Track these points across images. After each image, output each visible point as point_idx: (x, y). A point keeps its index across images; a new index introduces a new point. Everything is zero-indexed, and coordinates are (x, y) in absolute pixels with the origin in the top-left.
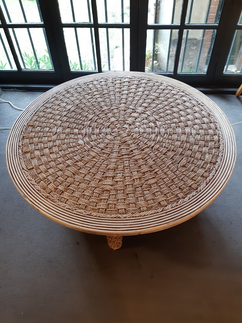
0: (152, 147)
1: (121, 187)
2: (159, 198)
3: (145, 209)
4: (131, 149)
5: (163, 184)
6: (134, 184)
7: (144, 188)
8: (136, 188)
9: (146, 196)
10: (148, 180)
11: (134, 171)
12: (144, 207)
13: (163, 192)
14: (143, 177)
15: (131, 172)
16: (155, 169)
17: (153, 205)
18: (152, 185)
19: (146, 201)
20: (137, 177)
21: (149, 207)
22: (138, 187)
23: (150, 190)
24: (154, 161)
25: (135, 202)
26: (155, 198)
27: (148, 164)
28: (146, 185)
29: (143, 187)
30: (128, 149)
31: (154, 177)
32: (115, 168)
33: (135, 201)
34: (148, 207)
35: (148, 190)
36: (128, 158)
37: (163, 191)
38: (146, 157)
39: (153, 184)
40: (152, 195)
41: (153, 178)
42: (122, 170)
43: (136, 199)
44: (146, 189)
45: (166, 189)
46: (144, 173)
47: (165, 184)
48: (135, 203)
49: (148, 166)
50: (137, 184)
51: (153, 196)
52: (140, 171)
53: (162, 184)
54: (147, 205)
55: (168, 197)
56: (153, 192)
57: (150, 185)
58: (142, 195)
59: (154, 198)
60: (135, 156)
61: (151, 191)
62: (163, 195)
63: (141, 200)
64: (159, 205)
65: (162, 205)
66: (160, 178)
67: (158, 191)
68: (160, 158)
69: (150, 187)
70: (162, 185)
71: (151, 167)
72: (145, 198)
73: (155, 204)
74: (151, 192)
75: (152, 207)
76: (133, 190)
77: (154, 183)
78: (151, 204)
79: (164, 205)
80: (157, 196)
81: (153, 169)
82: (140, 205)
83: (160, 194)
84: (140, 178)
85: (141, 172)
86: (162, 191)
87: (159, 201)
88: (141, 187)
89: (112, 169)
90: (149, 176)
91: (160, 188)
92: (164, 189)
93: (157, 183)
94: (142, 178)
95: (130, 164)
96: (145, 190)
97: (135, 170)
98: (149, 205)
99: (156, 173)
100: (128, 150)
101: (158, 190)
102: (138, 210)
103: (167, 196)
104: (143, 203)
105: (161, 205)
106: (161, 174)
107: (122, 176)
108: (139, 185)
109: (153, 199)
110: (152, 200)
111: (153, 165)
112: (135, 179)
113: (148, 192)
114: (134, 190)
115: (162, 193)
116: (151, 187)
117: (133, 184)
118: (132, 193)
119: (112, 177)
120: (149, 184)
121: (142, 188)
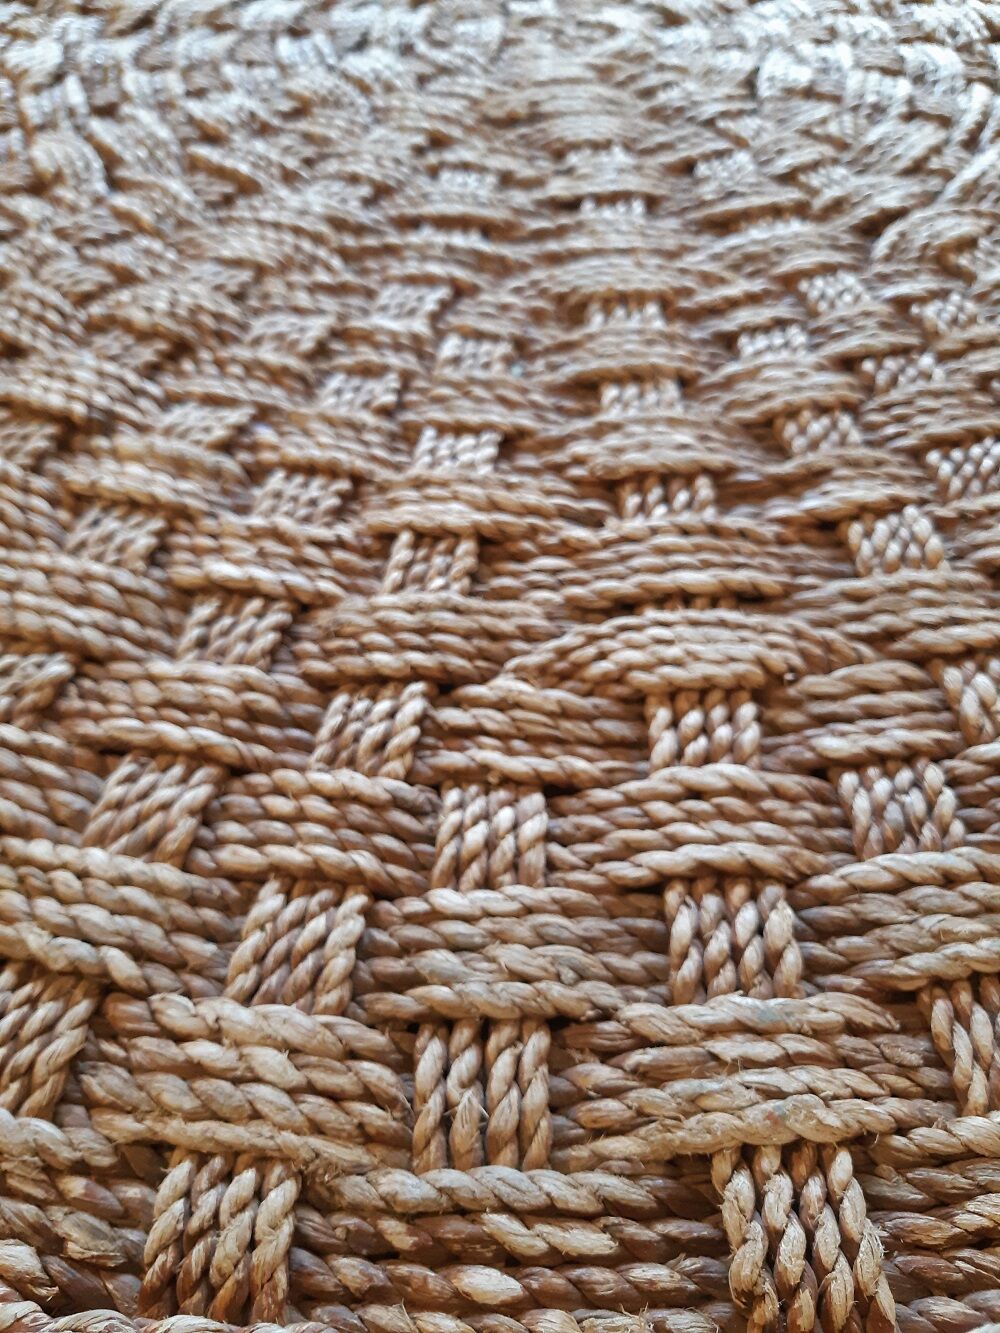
0: (872, 228)
1: (83, 601)
2: (728, 1048)
4: (558, 188)
5: (909, 756)
6: (350, 610)
7: (493, 719)
8: (325, 687)
9: (445, 898)
11: (459, 429)
12: (262, 1160)
13: (865, 926)
14: (567, 549)
15: (408, 436)
16: (815, 477)
17: (501, 1176)
18: (663, 715)
19: (375, 1023)
20: (456, 515)
21: (389, 1207)
22: (375, 683)
23: (601, 795)
24: (847, 363)
25: (122, 966)
27: (728, 383)
28: (545, 675)
29: (476, 703)
30: (528, 185)
31: (768, 581)
32: (197, 325)
33: (152, 935)
34: (354, 1189)
35: (557, 791)
36: (461, 264)
37: (875, 907)
38: (733, 304)
39: (702, 693)
40: (592, 926)
41: (750, 599)
42: (277, 375)
43: (194, 900)
44: (521, 764)
45: (949, 880)
46: (609, 487)
47: (960, 766)
48: (106, 988)
49: (729, 407)
50: (401, 617)
51: (590, 945)
52: (559, 443)
53: (881, 743)
54: (366, 1136)
55: (953, 1097)
56: (628, 851)
57: (635, 705)
58: (365, 860)
59: (608, 995)
60: (575, 255)
61: (596, 822)
62: (833, 1006)
63: (289, 959)
65: (746, 1262)
66: (883, 641)
67: (755, 876)
68: (956, 355)
69: (609, 745)
70: (883, 761)
71: (765, 433)
72: (408, 949)
73: (552, 1185)
74: (595, 836)
76: (251, 715)
77: (731, 694)
78: (463, 1131)
80: (703, 985)
82: (193, 1071)
83: (771, 962)
84: (493, 547)
85: (558, 469)
86: (858, 890)
87: (691, 1134)
88: (444, 687)
89: (144, 336)
90: (664, 551)
91: (821, 823)
92: (909, 860)
93: (794, 704)
94: (547, 551)
95: (440, 336)
96: (480, 777)
97: (473, 419)
98: (399, 1147)
99: (826, 529)
100: (520, 198)
101: (766, 857)
102: (76, 1186)
103: (942, 1059)
104: (271, 1061)
105: (719, 1247)
106: (906, 575)
107: (226, 447)
108: (416, 657)
109: (558, 1023)
110: (538, 1042)
111: (821, 409)
112: (405, 537)
113: (534, 827)
114: (268, 703)
116: (641, 746)
117: (326, 601)
118: (199, 756)
119: (63, 419)
120: (620, 678)
121: (451, 716)
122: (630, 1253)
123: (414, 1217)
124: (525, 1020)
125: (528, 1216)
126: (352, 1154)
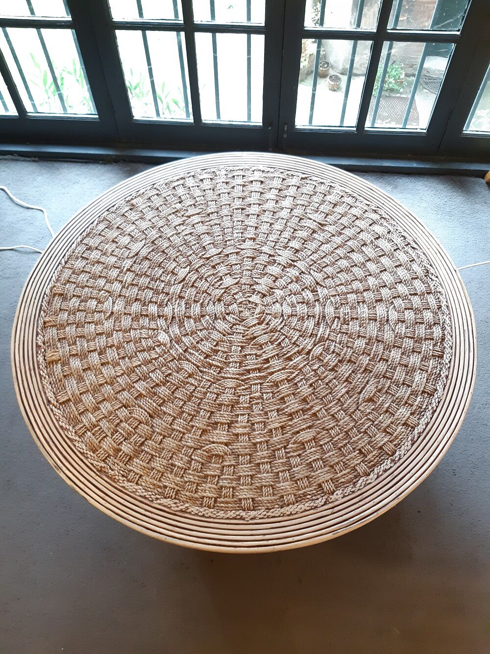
0: (308, 353)
1: (246, 448)
2: (320, 475)
3: (291, 500)
4: (265, 357)
5: (328, 442)
6: (272, 441)
7: (291, 450)
8: (274, 451)
9: (294, 469)
10: (298, 432)
11: (272, 411)
12: (290, 494)
13: (328, 461)
14: (290, 425)
15: (266, 413)
16: (312, 407)
17: (307, 489)
18: (306, 444)
19: (293, 481)
20: (277, 425)
21: (300, 494)
22: (279, 449)
23: (303, 455)
24: (311, 385)
25: (273, 483)
26: (312, 474)
27: (298, 393)
28: (294, 443)
29: (289, 448)
30: (260, 356)
31: (310, 424)
32: (233, 402)
33: (273, 480)
34: (297, 494)
35: (299, 455)
36: (259, 379)
37: (328, 459)
38: (295, 377)
39: (309, 441)
40: (307, 467)
41: (310, 427)
42: (247, 408)
43: (274, 476)
44: (295, 454)
45: (333, 455)
46: (290, 415)
47: (332, 442)
48: (272, 485)
49: (300, 397)
50: (278, 441)
51: (307, 469)
52: (283, 409)
53: (325, 442)
54: (296, 490)
55: (337, 473)
56: (307, 460)
57: (303, 444)
58: (287, 468)
59: (310, 473)
60: (273, 373)
61: (304, 457)
62: (326, 469)
63: (285, 478)
64: (320, 491)
65: (325, 490)
66: (323, 429)
67: (318, 459)
68: (323, 379)
69: (302, 449)
70: (326, 443)
71: (304, 400)
72: (293, 474)
73: (311, 489)
74: (304, 459)
75: (305, 496)
76: (269, 456)
77: (311, 440)
78: (303, 487)
79: (328, 491)
80: (317, 470)
81: (308, 407)
82: (282, 489)
83: (321, 466)
84: (282, 427)
85: (284, 413)
86: (326, 458)
87: (319, 482)
88: (285, 447)
89: (228, 406)
90: (300, 424)
91: (322, 451)
92: (330, 454)
93: (317, 439)
94: (288, 426)
95: (262, 393)
96: (292, 456)
97: (273, 409)
98: (299, 490)
99: (315, 414)
100: (260, 359)
101: (318, 457)
102: (278, 500)
103: (336, 470)
104: (288, 487)
105: (323, 489)
106: (324, 419)
107: (248, 422)
108: (281, 445)
109: (307, 477)
110: (306, 479)
111: (310, 395)
112: (273, 430)
113: (299, 460)
114: (270, 455)
115: (325, 462)
116: (305, 448)
117: (269, 440)
118: (267, 462)
119: (228, 424)
120: (301, 441)
121: (287, 450)
122: (317, 492)
123: (302, 494)
124: (304, 478)
125: (310, 491)
126: (296, 491)
